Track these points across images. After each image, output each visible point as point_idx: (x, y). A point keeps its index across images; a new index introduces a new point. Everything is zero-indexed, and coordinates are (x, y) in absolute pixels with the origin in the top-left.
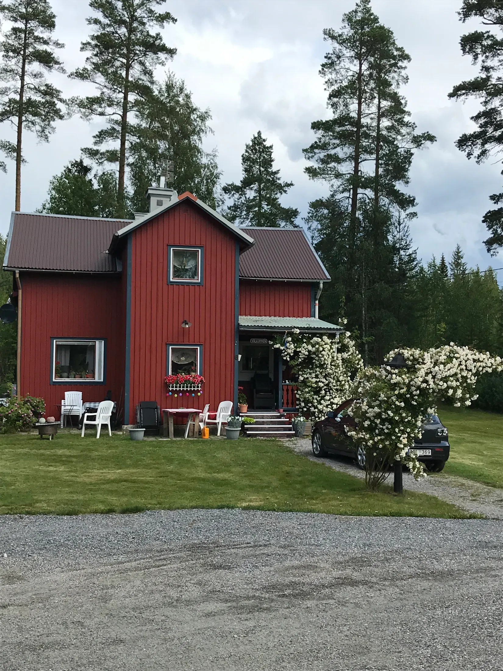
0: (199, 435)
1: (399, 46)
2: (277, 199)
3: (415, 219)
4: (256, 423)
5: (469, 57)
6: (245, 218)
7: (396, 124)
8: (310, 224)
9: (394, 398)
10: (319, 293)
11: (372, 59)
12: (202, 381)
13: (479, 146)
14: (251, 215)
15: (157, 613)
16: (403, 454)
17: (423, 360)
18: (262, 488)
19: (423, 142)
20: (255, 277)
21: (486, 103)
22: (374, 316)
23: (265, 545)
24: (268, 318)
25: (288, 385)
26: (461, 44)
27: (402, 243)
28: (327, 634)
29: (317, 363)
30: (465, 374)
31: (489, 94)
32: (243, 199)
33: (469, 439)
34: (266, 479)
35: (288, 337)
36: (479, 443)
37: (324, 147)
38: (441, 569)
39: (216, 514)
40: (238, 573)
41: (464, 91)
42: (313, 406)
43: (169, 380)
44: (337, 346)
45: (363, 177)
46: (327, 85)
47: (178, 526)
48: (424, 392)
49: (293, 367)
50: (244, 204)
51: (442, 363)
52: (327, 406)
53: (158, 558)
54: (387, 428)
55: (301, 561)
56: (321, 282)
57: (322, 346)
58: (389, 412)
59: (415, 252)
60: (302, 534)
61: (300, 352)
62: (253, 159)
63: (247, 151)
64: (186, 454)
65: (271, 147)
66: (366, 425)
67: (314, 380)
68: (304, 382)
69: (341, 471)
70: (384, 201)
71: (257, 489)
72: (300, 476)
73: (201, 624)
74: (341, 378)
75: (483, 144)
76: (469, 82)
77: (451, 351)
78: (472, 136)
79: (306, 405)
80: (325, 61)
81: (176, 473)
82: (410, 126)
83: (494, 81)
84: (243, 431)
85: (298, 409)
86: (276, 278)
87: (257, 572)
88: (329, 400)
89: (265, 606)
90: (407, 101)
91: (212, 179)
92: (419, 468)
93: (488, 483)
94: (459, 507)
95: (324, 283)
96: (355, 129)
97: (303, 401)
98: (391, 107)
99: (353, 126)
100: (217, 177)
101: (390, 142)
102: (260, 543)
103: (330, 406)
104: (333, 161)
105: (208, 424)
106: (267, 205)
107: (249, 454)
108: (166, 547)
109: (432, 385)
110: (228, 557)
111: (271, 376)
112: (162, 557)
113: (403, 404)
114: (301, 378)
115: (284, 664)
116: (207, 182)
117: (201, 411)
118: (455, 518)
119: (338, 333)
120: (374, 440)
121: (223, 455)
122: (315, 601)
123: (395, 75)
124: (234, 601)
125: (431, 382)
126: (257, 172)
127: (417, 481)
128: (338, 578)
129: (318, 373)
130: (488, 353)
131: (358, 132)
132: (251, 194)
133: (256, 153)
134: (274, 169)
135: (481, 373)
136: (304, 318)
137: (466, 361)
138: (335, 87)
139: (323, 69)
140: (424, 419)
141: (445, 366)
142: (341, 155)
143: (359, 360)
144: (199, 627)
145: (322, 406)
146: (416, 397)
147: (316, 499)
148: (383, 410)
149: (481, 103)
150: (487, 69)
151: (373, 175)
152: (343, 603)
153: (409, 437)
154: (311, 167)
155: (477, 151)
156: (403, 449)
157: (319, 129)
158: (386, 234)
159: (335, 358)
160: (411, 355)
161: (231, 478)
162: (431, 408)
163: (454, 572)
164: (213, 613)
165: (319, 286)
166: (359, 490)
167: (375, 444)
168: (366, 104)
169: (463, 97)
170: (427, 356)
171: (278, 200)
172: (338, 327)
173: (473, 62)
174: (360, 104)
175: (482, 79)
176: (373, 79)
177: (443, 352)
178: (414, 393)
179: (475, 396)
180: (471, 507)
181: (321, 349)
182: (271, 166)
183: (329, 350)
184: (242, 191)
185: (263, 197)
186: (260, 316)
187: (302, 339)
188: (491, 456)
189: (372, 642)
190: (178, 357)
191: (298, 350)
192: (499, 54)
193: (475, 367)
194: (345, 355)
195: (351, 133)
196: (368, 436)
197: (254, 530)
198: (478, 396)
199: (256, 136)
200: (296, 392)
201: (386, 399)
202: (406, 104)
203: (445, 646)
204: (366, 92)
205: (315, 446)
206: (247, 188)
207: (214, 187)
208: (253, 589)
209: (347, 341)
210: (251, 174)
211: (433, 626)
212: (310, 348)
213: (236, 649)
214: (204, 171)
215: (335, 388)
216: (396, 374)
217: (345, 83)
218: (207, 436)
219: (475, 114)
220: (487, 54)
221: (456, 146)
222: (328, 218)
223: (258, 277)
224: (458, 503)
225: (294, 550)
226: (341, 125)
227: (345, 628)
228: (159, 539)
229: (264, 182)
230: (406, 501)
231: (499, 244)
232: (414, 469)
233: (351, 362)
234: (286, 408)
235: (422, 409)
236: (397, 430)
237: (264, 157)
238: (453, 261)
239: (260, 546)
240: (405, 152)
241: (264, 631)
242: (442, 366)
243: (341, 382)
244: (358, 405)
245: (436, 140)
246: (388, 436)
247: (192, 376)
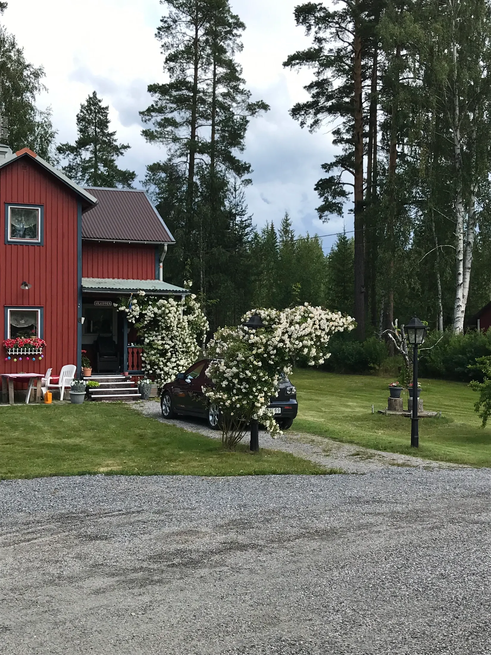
0: (41, 400)
1: (234, 14)
2: (114, 160)
3: (249, 186)
4: (101, 387)
5: (303, 28)
6: (81, 179)
7: (232, 91)
8: (147, 187)
9: (252, 358)
10: (164, 255)
11: (208, 25)
12: (43, 345)
13: (311, 116)
14: (87, 177)
15: (39, 593)
16: (261, 412)
17: (280, 320)
18: (118, 452)
19: (257, 110)
20: (98, 238)
21: (319, 73)
22: (213, 281)
23: (139, 512)
24: (111, 280)
25: (133, 348)
26: (296, 15)
27: (238, 209)
28: (230, 605)
29: (163, 325)
30: (318, 333)
31: (321, 65)
32: (78, 160)
33: (306, 397)
34: (119, 442)
35: (133, 299)
36: (316, 400)
37: (161, 110)
38: (323, 527)
39: (78, 482)
40: (117, 543)
41: (298, 61)
42: (159, 368)
43: (8, 344)
44: (183, 308)
45: (200, 142)
46: (163, 48)
47: (39, 496)
48: (280, 351)
49: (139, 329)
50: (79, 165)
51: (297, 323)
52: (173, 368)
53: (26, 532)
54: (245, 388)
55: (181, 527)
56: (166, 245)
57: (168, 308)
58: (247, 372)
59: (250, 218)
60: (173, 498)
61: (146, 314)
62: (89, 120)
63: (81, 111)
64: (30, 420)
65: (107, 108)
66: (224, 386)
67: (160, 342)
68: (150, 344)
69: (194, 432)
70: (221, 167)
71: (114, 453)
72: (154, 438)
73: (92, 602)
74: (187, 340)
75: (316, 114)
76: (303, 52)
77: (305, 311)
78: (305, 105)
79: (152, 367)
80: (161, 24)
81: (23, 440)
82: (245, 94)
83: (326, 53)
84: (88, 396)
85: (144, 372)
86: (120, 239)
87: (137, 541)
88: (175, 362)
89: (156, 578)
90: (242, 69)
91: (47, 138)
92: (275, 426)
93: (335, 438)
94: (315, 462)
95: (168, 245)
96: (192, 94)
97: (149, 364)
98: (226, 74)
99: (189, 91)
100: (52, 136)
101: (226, 108)
102: (132, 510)
103: (176, 368)
104: (171, 125)
105: (50, 388)
106: (104, 167)
107: (98, 418)
108: (31, 519)
109: (288, 345)
110: (102, 527)
111: (115, 339)
112: (30, 530)
113: (260, 364)
114: (147, 341)
115: (194, 643)
116: (41, 141)
117: (44, 375)
118: (317, 474)
119: (184, 296)
120: (231, 400)
121: (71, 420)
122: (207, 570)
123: (230, 42)
124: (121, 575)
125: (287, 341)
126: (93, 133)
127: (274, 438)
128: (225, 543)
129: (164, 335)
130: (340, 313)
131: (194, 97)
132: (86, 155)
133: (91, 114)
134: (110, 130)
135: (333, 332)
136: (149, 281)
137: (319, 321)
138: (172, 51)
139: (159, 33)
140: (280, 377)
141: (300, 326)
142: (178, 120)
143: (205, 322)
144: (90, 607)
145: (168, 368)
146: (273, 357)
147: (175, 460)
148: (241, 370)
149: (314, 74)
150: (319, 40)
151: (209, 141)
152: (236, 569)
153: (266, 396)
154: (148, 130)
155: (310, 120)
156: (261, 407)
157: (156, 92)
158: (223, 199)
159: (181, 320)
160: (268, 315)
161: (83, 443)
162: (287, 367)
163: (337, 530)
164: (102, 590)
165: (163, 248)
166: (216, 449)
167: (233, 403)
168: (202, 69)
169: (297, 67)
170: (283, 316)
171: (115, 162)
172: (184, 290)
173: (306, 33)
174: (196, 69)
175: (315, 49)
176: (209, 46)
177: (298, 312)
178: (271, 352)
179: (328, 355)
180: (328, 463)
181: (167, 311)
182: (107, 127)
183: (176, 313)
184: (77, 152)
185: (99, 158)
186: (103, 278)
187: (148, 301)
188: (330, 413)
189: (279, 611)
190: (17, 320)
191: (144, 312)
192: (330, 26)
193: (328, 326)
194: (191, 317)
195: (187, 99)
196: (226, 396)
197: (122, 496)
198: (330, 354)
199: (92, 96)
200: (141, 354)
201: (243, 359)
202: (241, 70)
203: (354, 610)
204: (203, 58)
205: (164, 408)
206: (83, 149)
207: (48, 146)
208: (138, 560)
209: (193, 303)
210: (87, 134)
211: (335, 588)
212: (156, 310)
213: (137, 629)
214: (37, 129)
215: (182, 350)
216: (253, 334)
217: (182, 48)
218: (50, 401)
219: (308, 84)
220: (320, 26)
221: (290, 114)
222: (166, 182)
223: (101, 238)
224: (314, 459)
225: (170, 515)
226: (178, 89)
227: (247, 598)
228: (22, 511)
229: (100, 144)
230: (264, 459)
231: (330, 212)
232: (271, 427)
233: (197, 324)
234: (130, 370)
235: (279, 368)
236: (254, 389)
237: (100, 118)
238: (282, 228)
239: (133, 512)
240: (241, 119)
241: (162, 606)
242: (297, 326)
243: (187, 344)
244: (216, 366)
245: (270, 109)
246: (246, 395)
247: (32, 340)
